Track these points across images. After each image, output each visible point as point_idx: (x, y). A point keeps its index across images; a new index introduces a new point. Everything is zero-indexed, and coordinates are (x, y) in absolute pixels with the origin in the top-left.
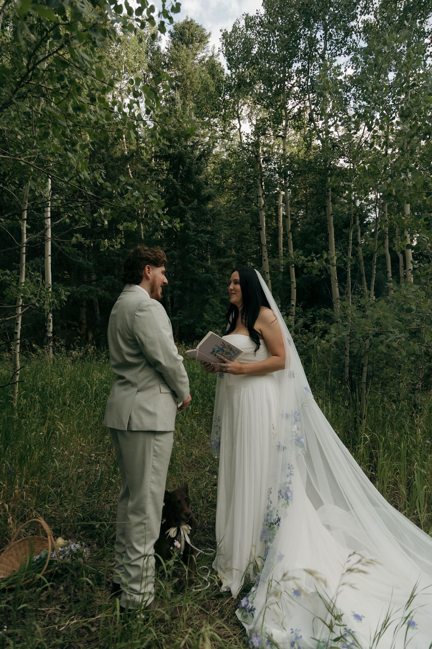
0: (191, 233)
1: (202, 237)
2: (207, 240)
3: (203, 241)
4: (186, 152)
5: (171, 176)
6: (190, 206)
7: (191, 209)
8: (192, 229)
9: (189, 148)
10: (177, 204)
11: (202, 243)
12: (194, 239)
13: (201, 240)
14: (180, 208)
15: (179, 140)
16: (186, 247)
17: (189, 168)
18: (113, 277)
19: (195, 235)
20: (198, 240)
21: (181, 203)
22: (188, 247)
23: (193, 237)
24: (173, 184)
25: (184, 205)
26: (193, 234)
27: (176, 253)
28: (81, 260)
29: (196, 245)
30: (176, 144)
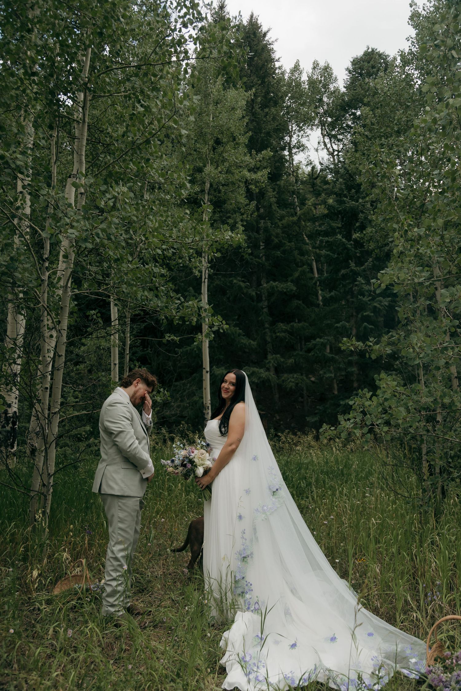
0: (365, 299)
1: (381, 302)
2: (387, 304)
3: (382, 306)
4: (358, 206)
5: (339, 237)
6: (363, 267)
7: (364, 270)
8: (367, 293)
9: (360, 201)
10: (348, 267)
11: (379, 309)
12: (370, 305)
13: (378, 306)
14: (352, 271)
15: (349, 193)
16: (360, 316)
17: (362, 223)
18: (279, 356)
19: (369, 301)
20: (375, 307)
21: (352, 264)
22: (363, 314)
23: (369, 303)
24: (344, 244)
25: (356, 266)
26: (368, 299)
27: (347, 324)
28: (245, 341)
29: (372, 312)
30: (345, 199)
